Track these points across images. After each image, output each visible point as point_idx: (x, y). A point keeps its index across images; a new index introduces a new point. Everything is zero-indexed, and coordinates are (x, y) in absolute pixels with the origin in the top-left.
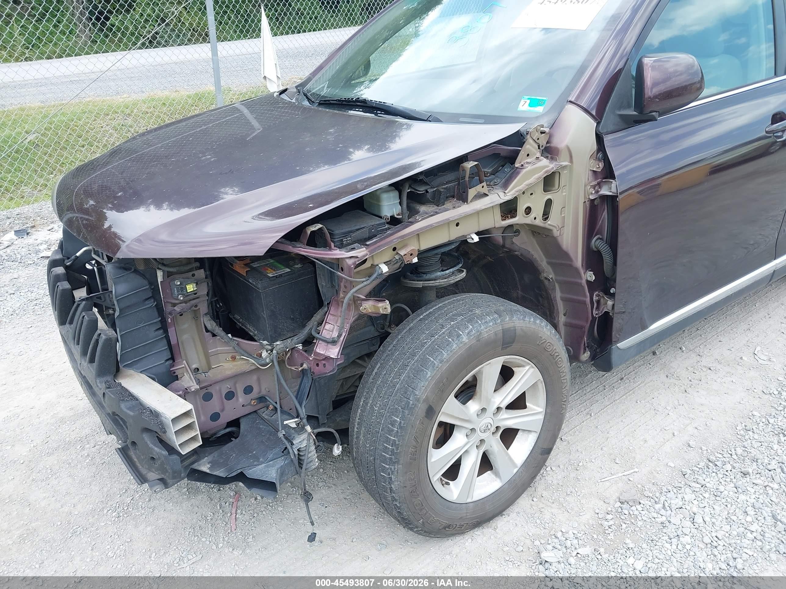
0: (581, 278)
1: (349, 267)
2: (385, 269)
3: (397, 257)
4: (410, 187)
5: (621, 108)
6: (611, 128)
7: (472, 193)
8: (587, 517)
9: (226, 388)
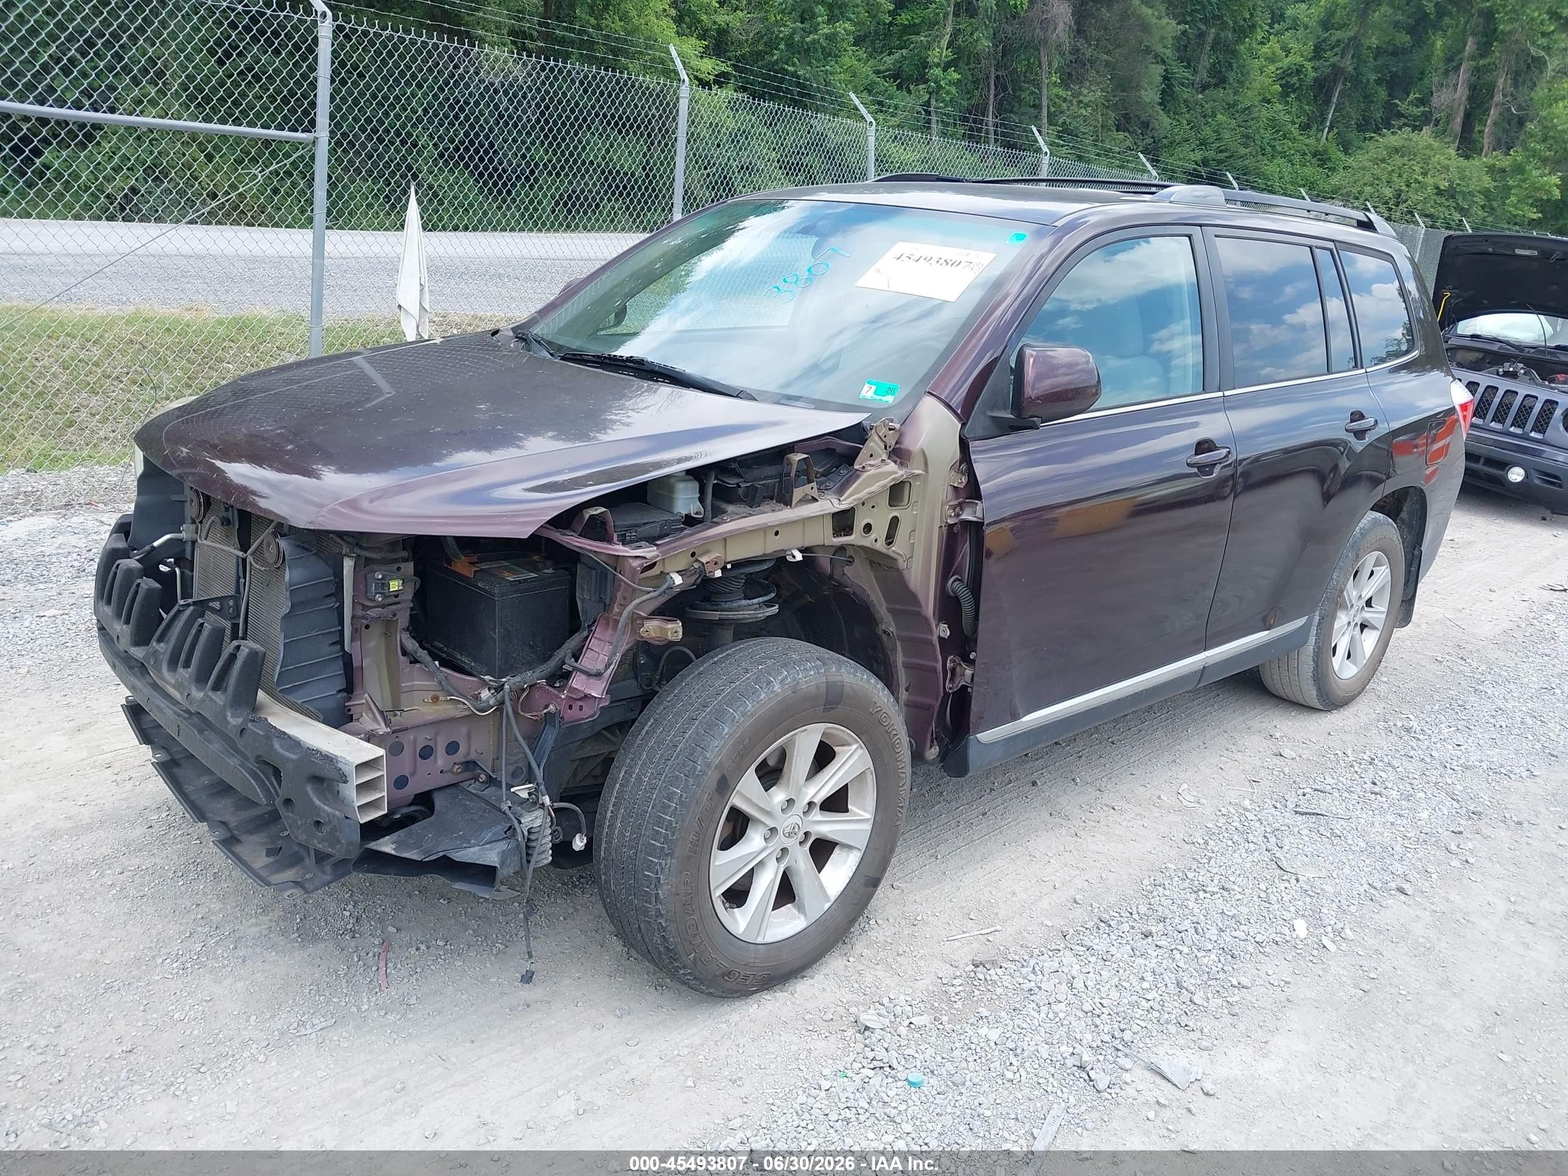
0: (931, 632)
1: (634, 569)
2: (678, 580)
3: (696, 565)
4: (716, 478)
5: (993, 408)
6: (980, 432)
7: (798, 493)
8: (926, 982)
9: (423, 738)
